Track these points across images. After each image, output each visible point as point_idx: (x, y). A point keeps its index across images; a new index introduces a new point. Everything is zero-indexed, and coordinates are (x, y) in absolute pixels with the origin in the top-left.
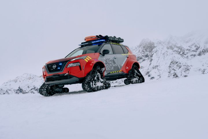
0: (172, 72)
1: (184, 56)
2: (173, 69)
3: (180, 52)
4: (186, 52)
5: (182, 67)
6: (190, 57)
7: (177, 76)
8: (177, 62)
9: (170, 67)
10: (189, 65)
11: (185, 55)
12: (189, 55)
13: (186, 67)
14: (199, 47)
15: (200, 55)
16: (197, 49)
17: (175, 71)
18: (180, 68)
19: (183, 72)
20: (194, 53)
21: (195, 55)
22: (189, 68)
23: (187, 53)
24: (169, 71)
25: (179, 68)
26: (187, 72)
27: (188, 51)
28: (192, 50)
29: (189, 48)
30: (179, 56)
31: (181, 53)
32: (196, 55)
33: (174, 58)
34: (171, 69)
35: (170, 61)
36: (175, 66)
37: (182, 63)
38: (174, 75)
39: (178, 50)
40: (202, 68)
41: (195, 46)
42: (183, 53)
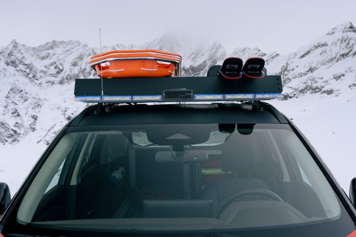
0: (11, 106)
1: (35, 81)
2: (13, 102)
3: (28, 74)
4: (38, 75)
5: (29, 101)
6: (44, 85)
7: (18, 115)
8: (21, 91)
9: (7, 97)
10: (42, 97)
11: (37, 79)
12: (43, 80)
13: (37, 101)
14: (62, 70)
15: (61, 83)
16: (58, 73)
17: (16, 106)
18: (25, 101)
19: (30, 109)
20: (52, 79)
21: (53, 83)
22: (41, 103)
23: (41, 77)
24: (5, 104)
25: (23, 101)
26: (38, 109)
27: (42, 74)
28: (50, 73)
29: (45, 69)
30: (27, 80)
31: (31, 76)
32: (56, 82)
33: (17, 83)
34: (9, 101)
35: (9, 88)
36: (17, 97)
37: (29, 93)
38: (13, 113)
39: (25, 70)
40: (63, 106)
41: (56, 68)
42: (34, 76)
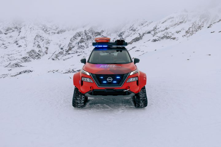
0: (37, 43)
1: (47, 32)
2: (38, 41)
3: (44, 29)
4: (48, 30)
5: (44, 41)
6: (51, 34)
7: (40, 47)
8: (41, 37)
9: (35, 39)
10: (50, 39)
11: (48, 31)
12: (50, 32)
13: (48, 41)
14: (58, 28)
15: (58, 33)
16: (57, 29)
17: (39, 43)
18: (43, 41)
19: (45, 44)
20: (54, 31)
21: (55, 33)
22: (50, 42)
23: (49, 30)
24: (34, 42)
25: (42, 41)
26: (48, 45)
27: (50, 29)
28: (53, 29)
29: (51, 27)
30: (43, 32)
31: (45, 30)
32: (56, 33)
33: (39, 33)
34: (36, 41)
35: (36, 35)
36: (39, 39)
37: (44, 37)
38: (37, 46)
39: (42, 27)
40: (59, 43)
41: (56, 26)
42: (46, 30)
